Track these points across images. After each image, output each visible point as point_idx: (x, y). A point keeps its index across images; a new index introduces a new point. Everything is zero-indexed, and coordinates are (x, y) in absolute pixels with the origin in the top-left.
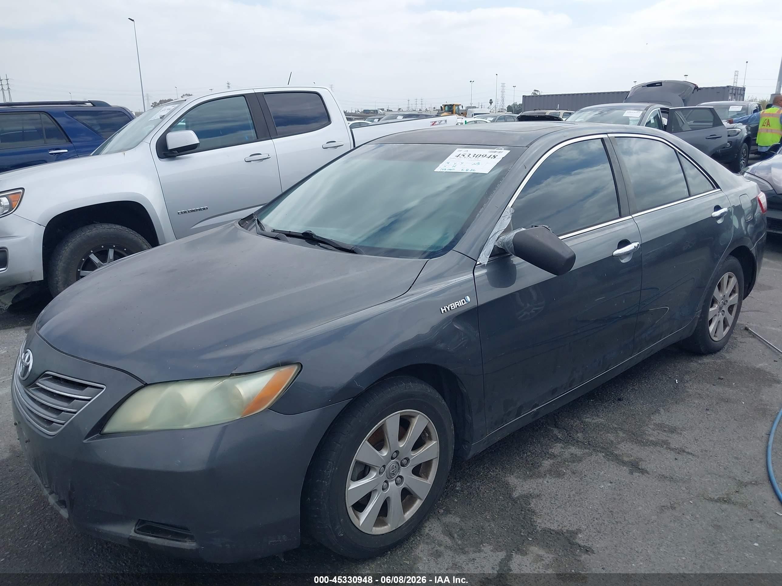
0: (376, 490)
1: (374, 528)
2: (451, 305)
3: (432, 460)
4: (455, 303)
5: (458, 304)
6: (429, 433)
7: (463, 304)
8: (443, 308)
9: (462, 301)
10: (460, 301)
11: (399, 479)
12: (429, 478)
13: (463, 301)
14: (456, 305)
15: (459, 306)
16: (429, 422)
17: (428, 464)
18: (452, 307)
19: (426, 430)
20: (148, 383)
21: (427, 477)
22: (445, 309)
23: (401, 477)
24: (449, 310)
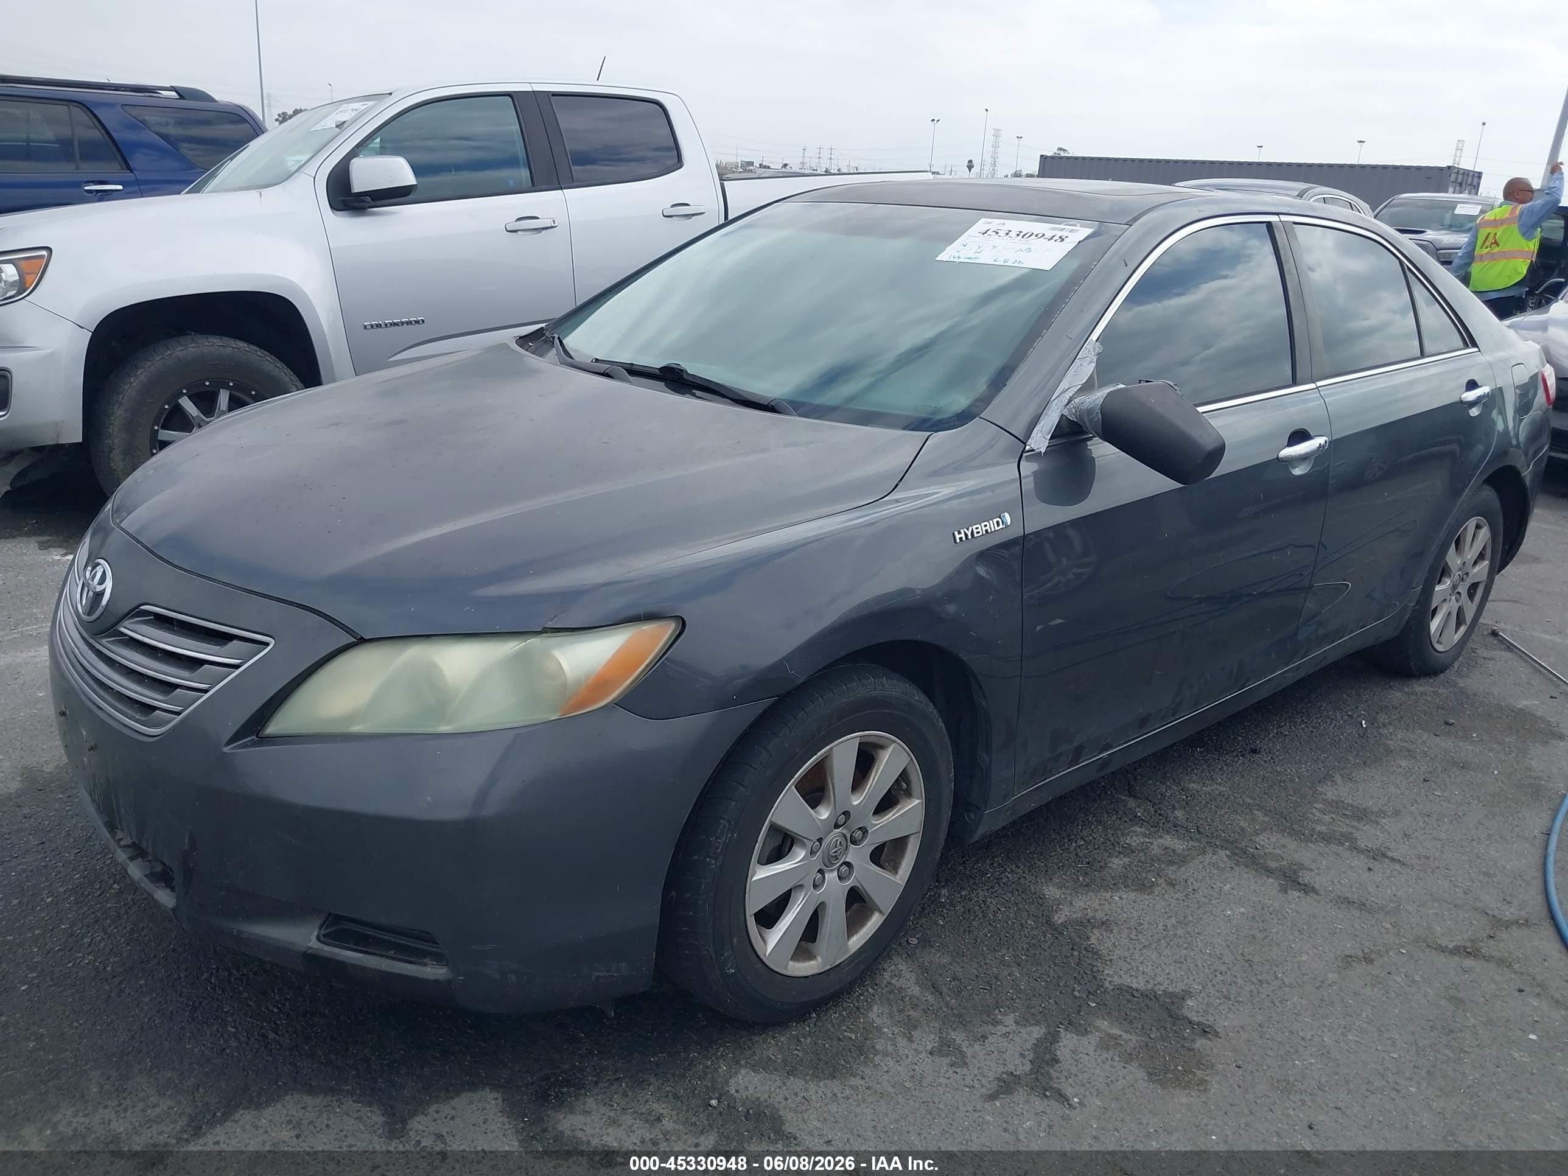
0: (801, 886)
1: (791, 963)
2: (974, 527)
3: (908, 836)
4: (983, 524)
5: (988, 528)
6: (908, 783)
7: (997, 528)
8: (959, 533)
9: (995, 521)
10: (991, 522)
11: (844, 868)
12: (900, 872)
13: (998, 523)
14: (984, 529)
15: (989, 531)
16: (912, 759)
17: (900, 844)
18: (975, 531)
19: (904, 776)
20: (366, 638)
21: (895, 869)
22: (963, 535)
23: (848, 865)
24: (970, 537)
